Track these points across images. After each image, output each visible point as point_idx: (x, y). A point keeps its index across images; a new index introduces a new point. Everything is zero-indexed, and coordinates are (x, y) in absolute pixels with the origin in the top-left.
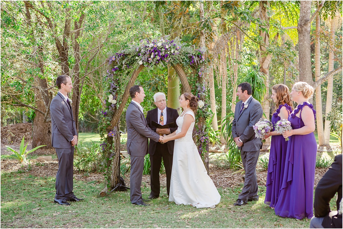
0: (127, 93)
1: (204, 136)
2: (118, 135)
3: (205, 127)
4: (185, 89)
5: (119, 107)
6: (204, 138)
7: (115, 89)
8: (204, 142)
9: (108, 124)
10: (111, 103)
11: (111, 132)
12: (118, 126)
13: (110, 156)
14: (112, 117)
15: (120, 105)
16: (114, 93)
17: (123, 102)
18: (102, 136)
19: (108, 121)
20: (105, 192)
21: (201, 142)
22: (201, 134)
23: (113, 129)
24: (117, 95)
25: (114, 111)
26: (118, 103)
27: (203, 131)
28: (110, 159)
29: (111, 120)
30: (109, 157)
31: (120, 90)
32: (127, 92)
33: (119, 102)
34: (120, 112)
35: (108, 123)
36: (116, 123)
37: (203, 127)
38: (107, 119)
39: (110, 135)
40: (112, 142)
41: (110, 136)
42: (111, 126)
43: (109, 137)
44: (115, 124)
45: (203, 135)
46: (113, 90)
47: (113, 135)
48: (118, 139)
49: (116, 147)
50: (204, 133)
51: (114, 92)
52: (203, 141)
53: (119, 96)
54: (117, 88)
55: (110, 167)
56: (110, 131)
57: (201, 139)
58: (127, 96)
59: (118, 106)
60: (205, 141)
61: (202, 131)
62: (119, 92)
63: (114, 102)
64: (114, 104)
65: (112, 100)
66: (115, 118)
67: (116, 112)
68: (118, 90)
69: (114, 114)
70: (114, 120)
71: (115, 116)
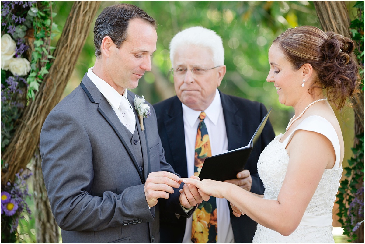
0: (74, 32)
4: (325, 16)
5: (37, 89)
7: (21, 10)
10: (9, 74)
14: (11, 132)
15: (43, 81)
16: (19, 31)
17: (56, 71)
23: (12, 185)
24: (30, 40)
25: (20, 106)
26: (35, 74)
31: (44, 18)
32: (75, 27)
33: (40, 68)
34: (44, 112)
36: (24, 156)
46: (12, 17)
47: (10, 206)
51: (17, 23)
53: (39, 43)
54: (29, 8)
58: (75, 42)
59: (35, 84)
62: (39, 25)
63: (20, 67)
64: (20, 78)
65: (11, 60)
66: (23, 134)
67: (27, 112)
68: (34, 18)
69: (21, 117)
70: (16, 142)
71: (24, 126)
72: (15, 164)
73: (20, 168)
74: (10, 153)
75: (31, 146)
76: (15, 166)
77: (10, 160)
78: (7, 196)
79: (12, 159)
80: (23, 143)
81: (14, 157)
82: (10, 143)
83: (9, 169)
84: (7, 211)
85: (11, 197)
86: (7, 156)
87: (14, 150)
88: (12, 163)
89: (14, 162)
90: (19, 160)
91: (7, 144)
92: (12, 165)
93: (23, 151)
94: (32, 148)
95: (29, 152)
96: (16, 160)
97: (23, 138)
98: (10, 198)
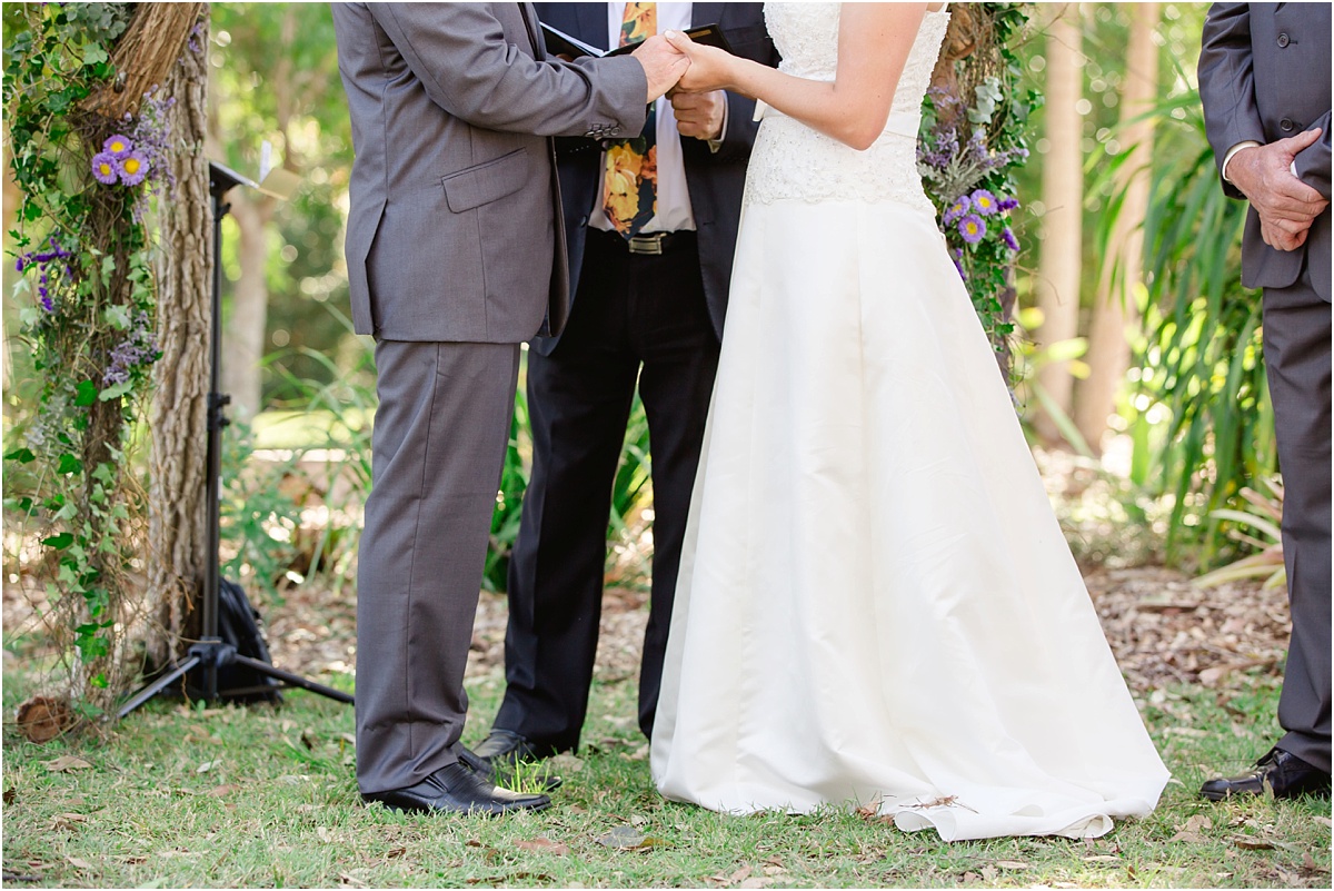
1: (983, 184)
2: (195, 189)
3: (993, 100)
6: (983, 201)
8: (988, 245)
9: (90, 68)
11: (117, 146)
12: (188, 101)
13: (110, 361)
18: (31, 179)
19: (92, 36)
20: (62, 705)
21: (956, 243)
22: (954, 168)
23: (135, 121)
27: (980, 134)
28: (105, 395)
29: (119, 38)
30: (97, 379)
35: (95, 55)
36: (160, 56)
37: (975, 101)
38: (80, 18)
39: (106, 169)
40: (127, 241)
41: (106, 174)
42: (118, 90)
43: (99, 187)
44: (158, 66)
45: (976, 178)
47: (132, 165)
48: (191, 230)
49: (180, 300)
50: (985, 157)
52: (974, 232)
55: (102, 471)
56: (113, 128)
57: (956, 210)
60: (993, 235)
61: (965, 137)
70: (142, 26)
72: (142, 73)
73: (150, 83)
74: (130, 48)
75: (175, 36)
76: (142, 77)
77: (129, 64)
78: (125, 143)
79: (134, 62)
80: (158, 27)
81: (138, 58)
82: (127, 30)
83: (129, 83)
84: (126, 175)
85: (133, 147)
86: (123, 56)
87: (140, 43)
88: (134, 71)
89: (139, 68)
90: (149, 65)
91: (121, 32)
92: (134, 76)
93: (158, 45)
94: (178, 41)
95: (172, 47)
96: (143, 63)
97: (159, 16)
98: (130, 147)
